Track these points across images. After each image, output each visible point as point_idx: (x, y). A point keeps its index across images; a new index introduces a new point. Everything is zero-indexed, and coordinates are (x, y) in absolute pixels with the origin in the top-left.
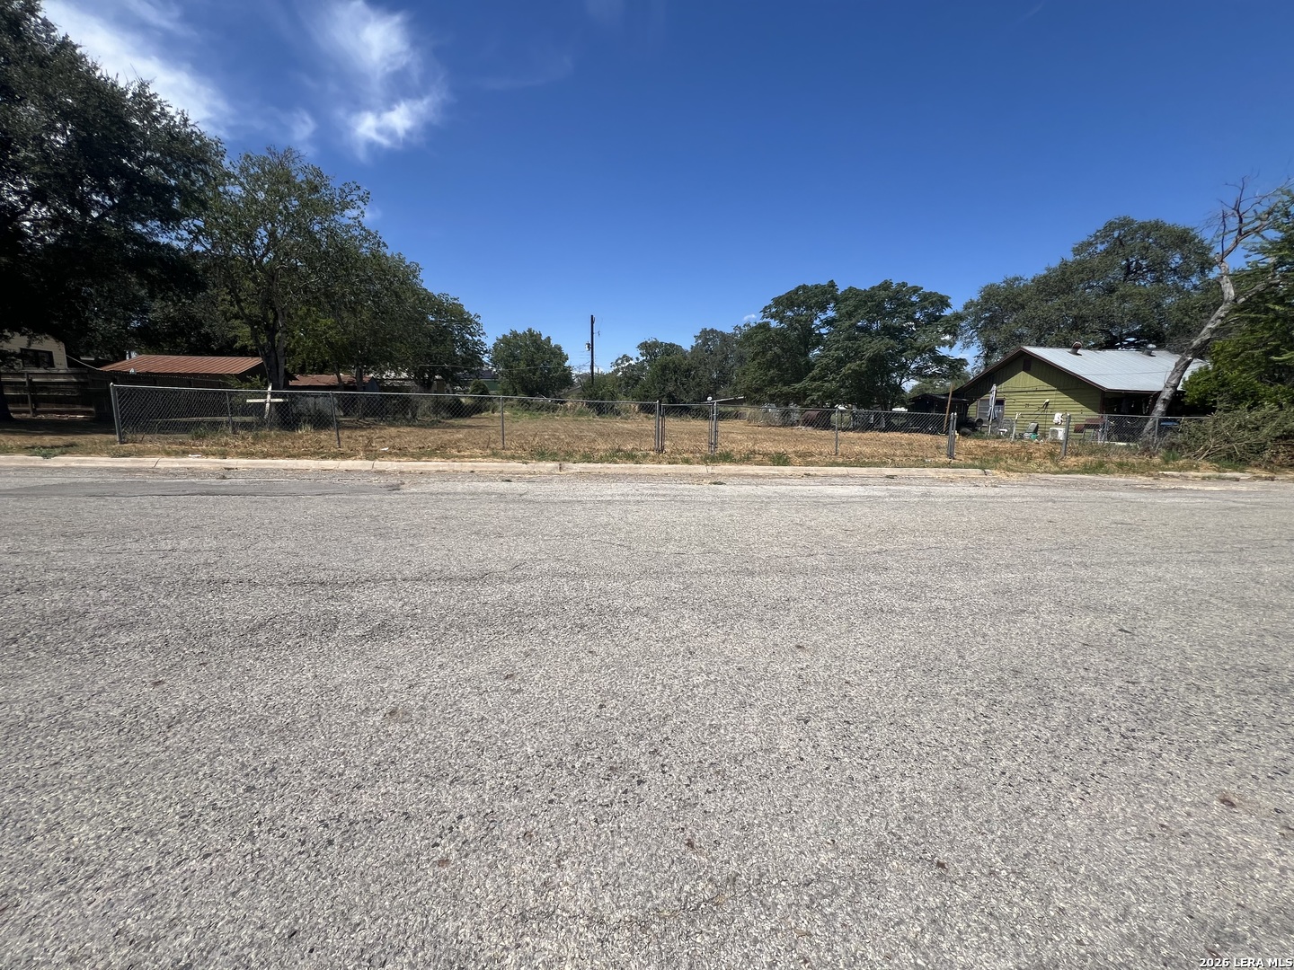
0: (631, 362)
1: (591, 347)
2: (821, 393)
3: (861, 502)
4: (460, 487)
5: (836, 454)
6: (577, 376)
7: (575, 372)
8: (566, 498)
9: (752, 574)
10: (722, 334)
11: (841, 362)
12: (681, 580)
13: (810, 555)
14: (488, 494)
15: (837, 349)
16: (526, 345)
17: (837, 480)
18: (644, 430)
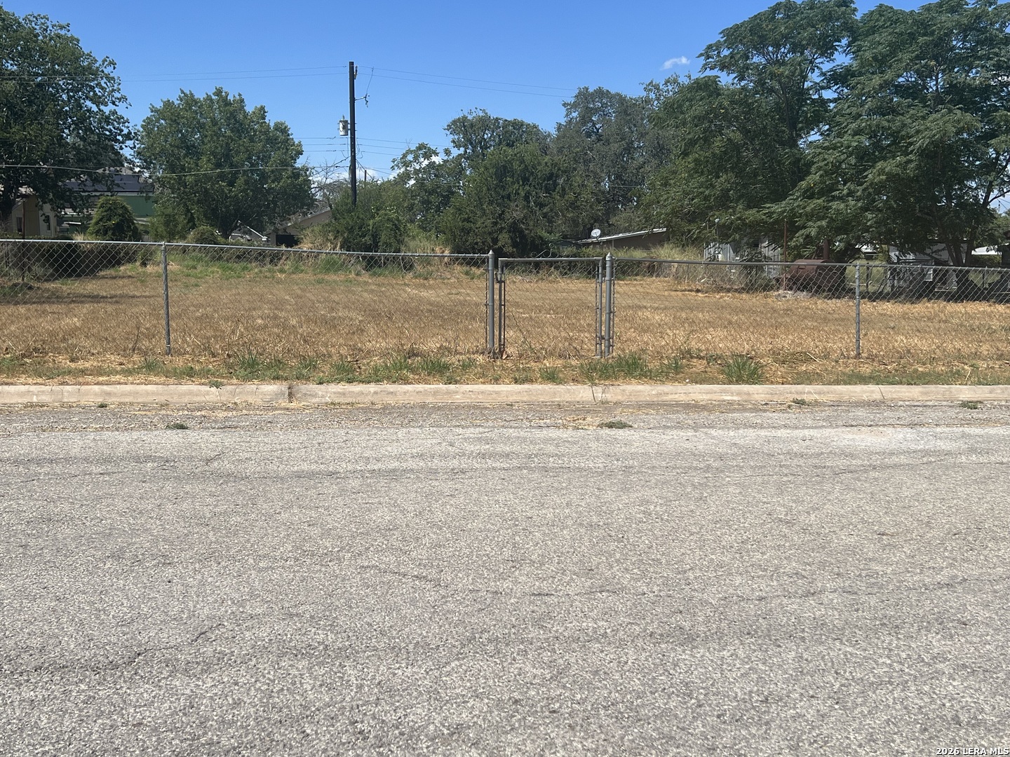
0: (434, 159)
1: (350, 128)
2: (824, 223)
3: (911, 467)
4: (77, 444)
5: (858, 356)
6: (321, 188)
7: (317, 178)
8: (305, 467)
9: (690, 639)
10: (622, 100)
11: (865, 158)
12: (546, 656)
13: (809, 594)
14: (138, 460)
15: (857, 132)
16: (214, 123)
17: (861, 413)
18: (463, 303)
